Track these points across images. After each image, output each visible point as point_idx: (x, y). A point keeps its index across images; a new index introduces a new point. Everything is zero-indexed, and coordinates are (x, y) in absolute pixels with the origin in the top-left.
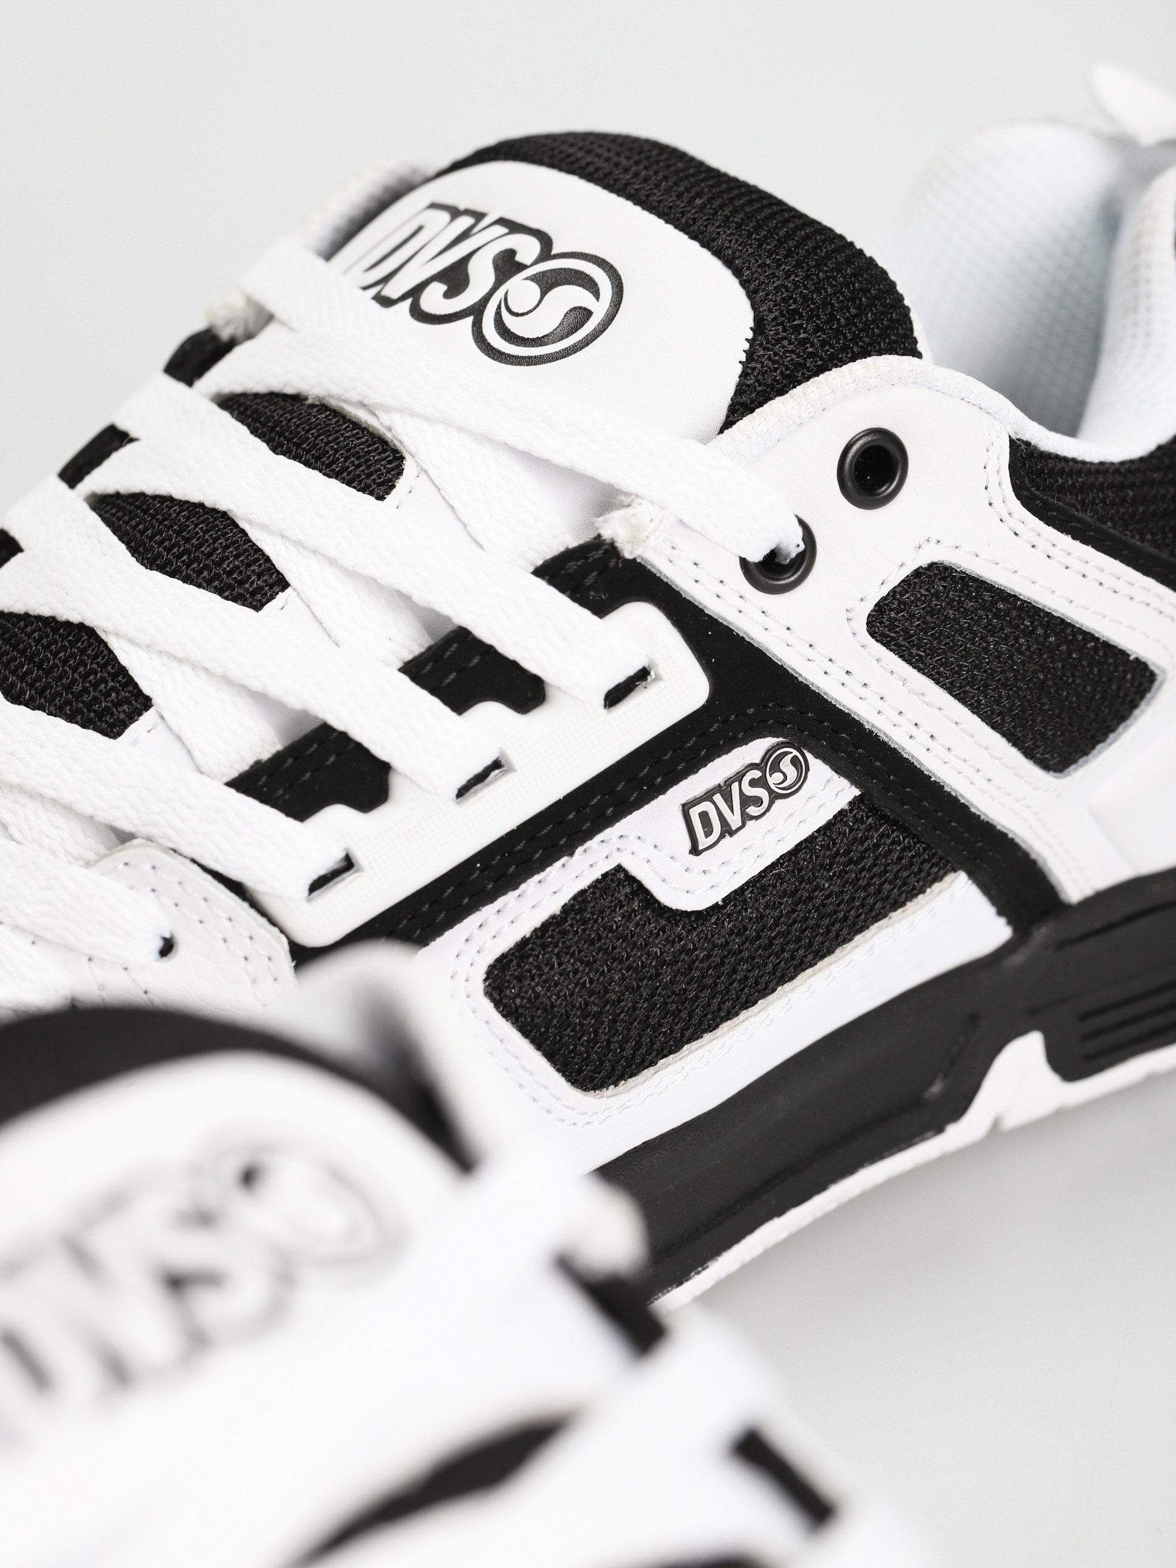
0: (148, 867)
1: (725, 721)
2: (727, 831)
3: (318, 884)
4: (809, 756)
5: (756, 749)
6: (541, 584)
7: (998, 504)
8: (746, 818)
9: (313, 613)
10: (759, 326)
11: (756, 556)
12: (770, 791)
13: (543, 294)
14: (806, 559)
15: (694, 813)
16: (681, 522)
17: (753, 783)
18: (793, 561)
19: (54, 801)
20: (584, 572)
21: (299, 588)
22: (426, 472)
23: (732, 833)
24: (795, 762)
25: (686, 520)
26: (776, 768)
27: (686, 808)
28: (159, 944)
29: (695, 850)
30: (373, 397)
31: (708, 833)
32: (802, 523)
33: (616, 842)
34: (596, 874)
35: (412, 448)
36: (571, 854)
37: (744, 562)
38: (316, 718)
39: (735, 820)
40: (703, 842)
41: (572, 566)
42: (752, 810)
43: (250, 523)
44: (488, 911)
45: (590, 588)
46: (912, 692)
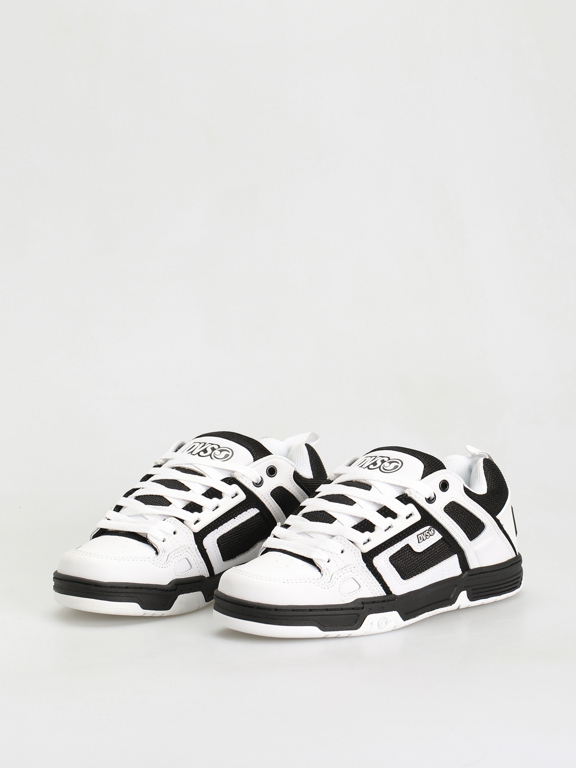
0: (340, 539)
1: (423, 523)
2: (423, 540)
3: (364, 544)
4: (435, 530)
5: (427, 528)
6: (396, 500)
7: (462, 493)
8: (426, 538)
9: (361, 506)
10: (425, 467)
11: (427, 498)
12: (430, 534)
13: (390, 464)
14: (434, 499)
15: (419, 536)
16: (417, 492)
17: (427, 533)
18: (433, 499)
19: (322, 533)
20: (402, 498)
21: (358, 503)
22: (376, 487)
23: (424, 540)
24: (433, 530)
25: (417, 491)
26: (430, 531)
27: (418, 536)
28: (341, 551)
29: (419, 543)
30: (365, 478)
31: (421, 540)
32: (434, 493)
33: (407, 540)
34: (404, 545)
35: (373, 484)
36: (401, 541)
37: (426, 498)
38: (364, 518)
39: (425, 538)
40: (420, 541)
41: (401, 497)
42: (427, 537)
43: (348, 495)
44: (389, 549)
45: (403, 501)
46: (450, 521)
